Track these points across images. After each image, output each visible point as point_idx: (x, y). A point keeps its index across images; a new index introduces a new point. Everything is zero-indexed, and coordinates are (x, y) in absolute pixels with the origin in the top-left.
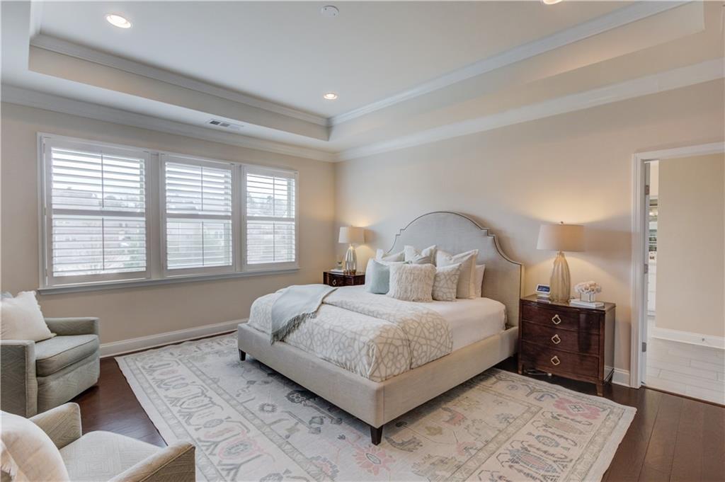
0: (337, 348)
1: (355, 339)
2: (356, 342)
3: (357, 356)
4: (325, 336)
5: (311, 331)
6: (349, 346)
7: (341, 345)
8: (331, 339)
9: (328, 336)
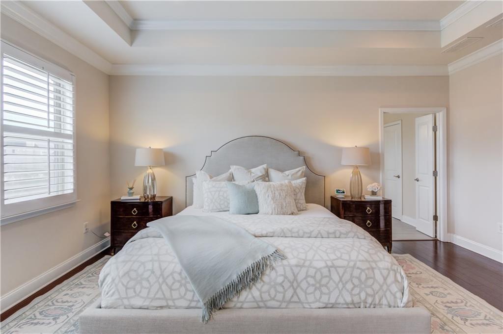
0: (349, 286)
1: (373, 269)
2: (377, 272)
3: (381, 286)
4: (323, 277)
5: (291, 277)
6: (367, 278)
7: (356, 282)
8: (336, 278)
9: (330, 277)
